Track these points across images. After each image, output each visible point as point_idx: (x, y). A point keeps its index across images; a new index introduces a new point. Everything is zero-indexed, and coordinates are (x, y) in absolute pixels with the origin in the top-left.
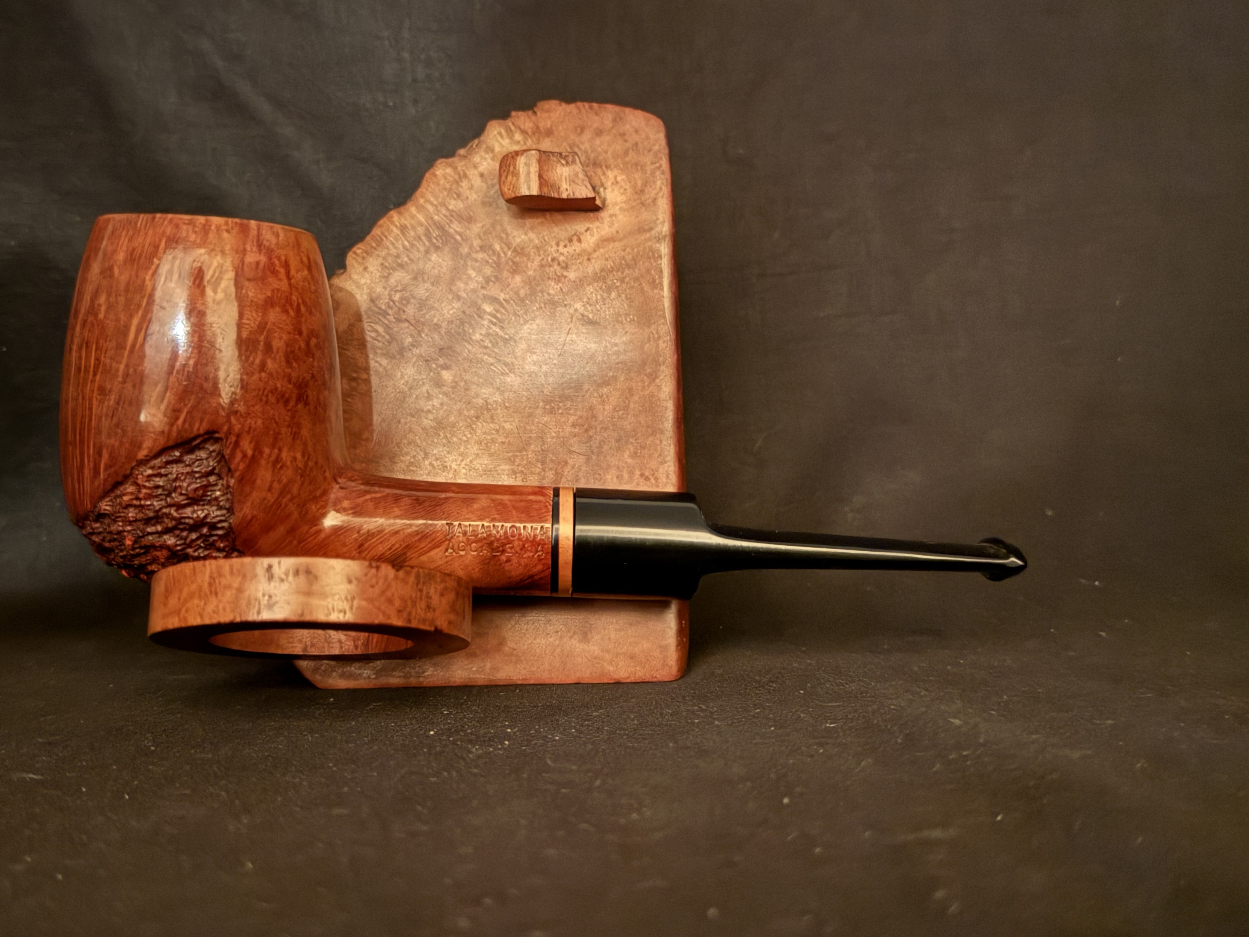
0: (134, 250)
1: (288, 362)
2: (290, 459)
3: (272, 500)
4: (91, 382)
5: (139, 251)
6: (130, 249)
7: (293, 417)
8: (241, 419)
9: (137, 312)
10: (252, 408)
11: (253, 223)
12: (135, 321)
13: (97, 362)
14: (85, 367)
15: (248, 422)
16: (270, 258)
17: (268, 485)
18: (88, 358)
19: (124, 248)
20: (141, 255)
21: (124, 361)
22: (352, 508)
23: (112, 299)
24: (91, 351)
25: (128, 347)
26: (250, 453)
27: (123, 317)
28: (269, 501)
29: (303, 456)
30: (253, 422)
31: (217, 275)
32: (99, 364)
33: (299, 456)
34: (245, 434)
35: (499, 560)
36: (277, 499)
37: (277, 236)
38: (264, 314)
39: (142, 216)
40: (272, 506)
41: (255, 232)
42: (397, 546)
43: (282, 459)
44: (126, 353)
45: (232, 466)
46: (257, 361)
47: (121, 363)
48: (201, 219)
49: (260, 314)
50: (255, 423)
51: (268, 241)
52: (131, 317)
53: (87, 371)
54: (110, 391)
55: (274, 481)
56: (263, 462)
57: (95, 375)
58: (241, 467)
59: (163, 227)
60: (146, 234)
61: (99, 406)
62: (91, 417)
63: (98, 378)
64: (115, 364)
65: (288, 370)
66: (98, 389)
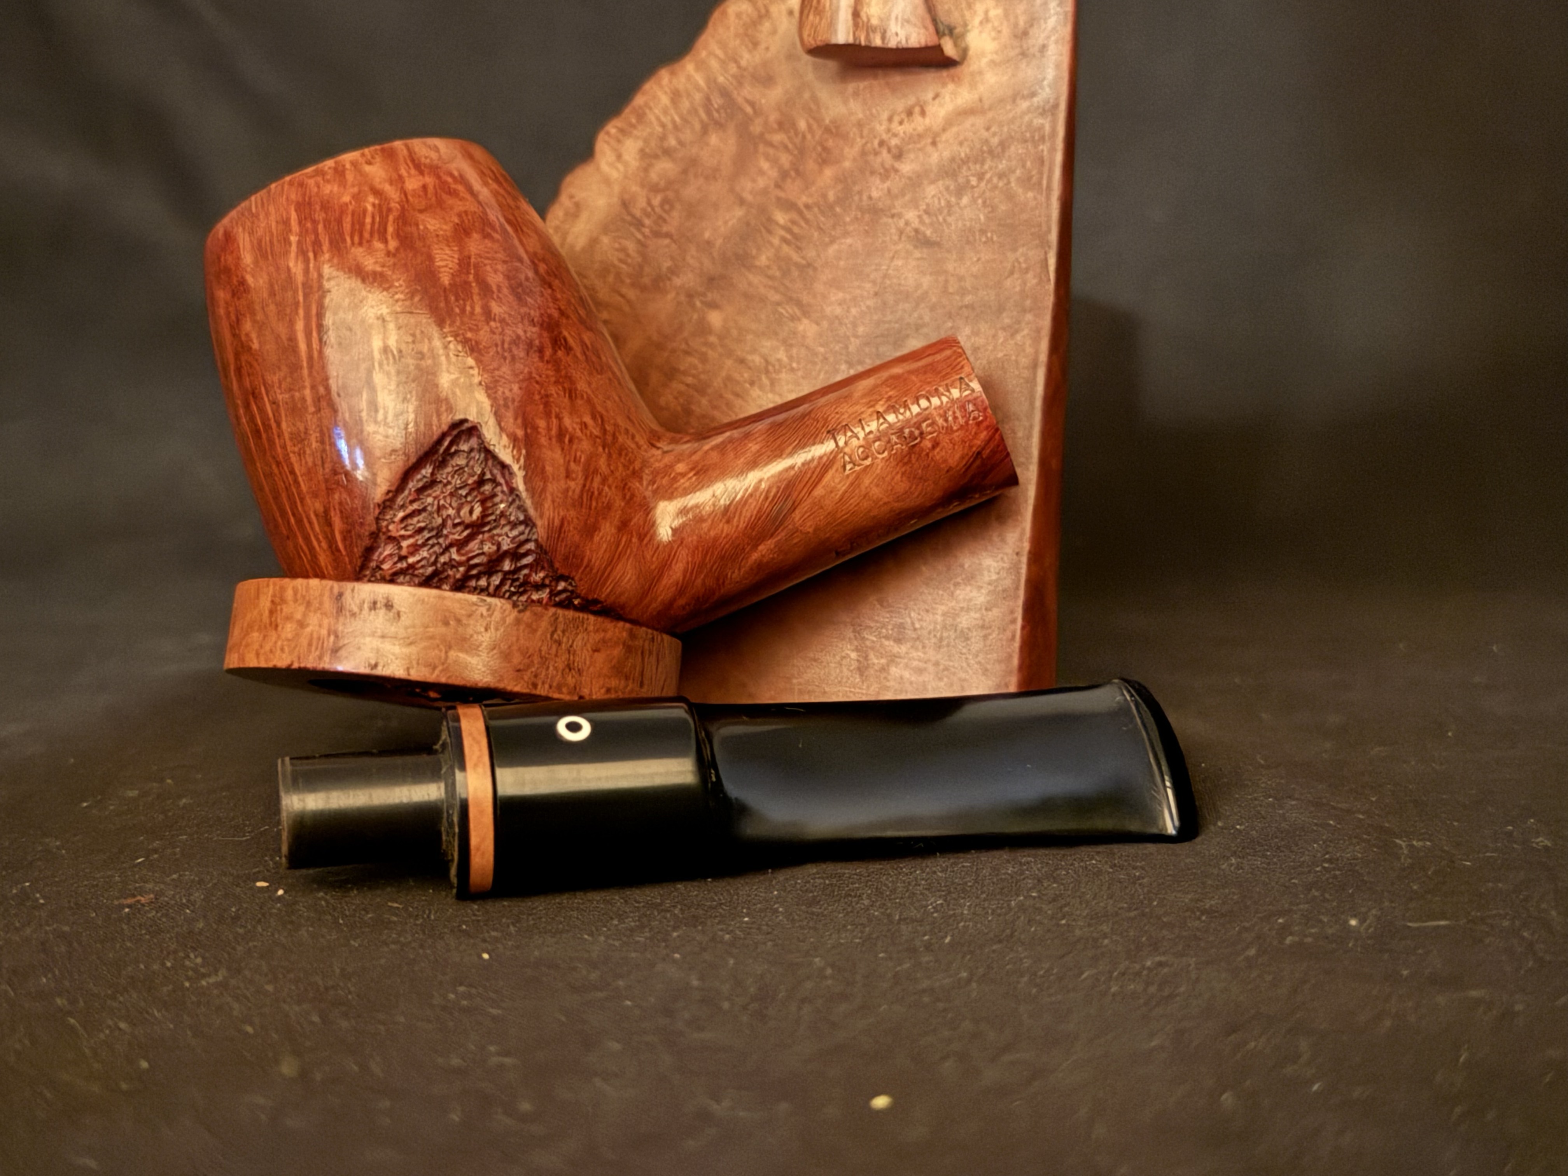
0: (260, 242)
1: (519, 299)
2: (577, 427)
3: (578, 491)
4: (279, 436)
5: (268, 239)
6: (255, 242)
7: (558, 370)
9: (297, 314)
10: (497, 373)
11: (398, 144)
12: (300, 326)
13: (274, 406)
14: (263, 424)
15: (500, 393)
16: (439, 177)
17: (562, 470)
18: (262, 410)
19: (248, 246)
20: (271, 242)
21: (307, 384)
22: (692, 469)
23: (259, 317)
24: (262, 399)
25: (305, 364)
27: (282, 330)
28: (574, 491)
29: (594, 417)
30: (507, 391)
31: (378, 219)
32: (278, 406)
33: (587, 419)
34: (503, 410)
35: (922, 450)
36: (584, 486)
37: (437, 150)
38: (462, 248)
39: (253, 198)
40: (581, 497)
41: (405, 152)
42: (774, 490)
43: (567, 430)
44: (305, 372)
45: (505, 460)
46: (478, 310)
47: (304, 387)
48: (329, 163)
49: (456, 249)
50: (511, 390)
51: (426, 158)
52: (292, 323)
53: (267, 427)
54: (306, 432)
55: (569, 461)
56: (543, 441)
57: (279, 425)
58: (517, 456)
59: (284, 197)
60: (267, 214)
61: (301, 460)
62: (296, 481)
63: (284, 425)
64: (297, 394)
65: (524, 310)
66: (291, 439)
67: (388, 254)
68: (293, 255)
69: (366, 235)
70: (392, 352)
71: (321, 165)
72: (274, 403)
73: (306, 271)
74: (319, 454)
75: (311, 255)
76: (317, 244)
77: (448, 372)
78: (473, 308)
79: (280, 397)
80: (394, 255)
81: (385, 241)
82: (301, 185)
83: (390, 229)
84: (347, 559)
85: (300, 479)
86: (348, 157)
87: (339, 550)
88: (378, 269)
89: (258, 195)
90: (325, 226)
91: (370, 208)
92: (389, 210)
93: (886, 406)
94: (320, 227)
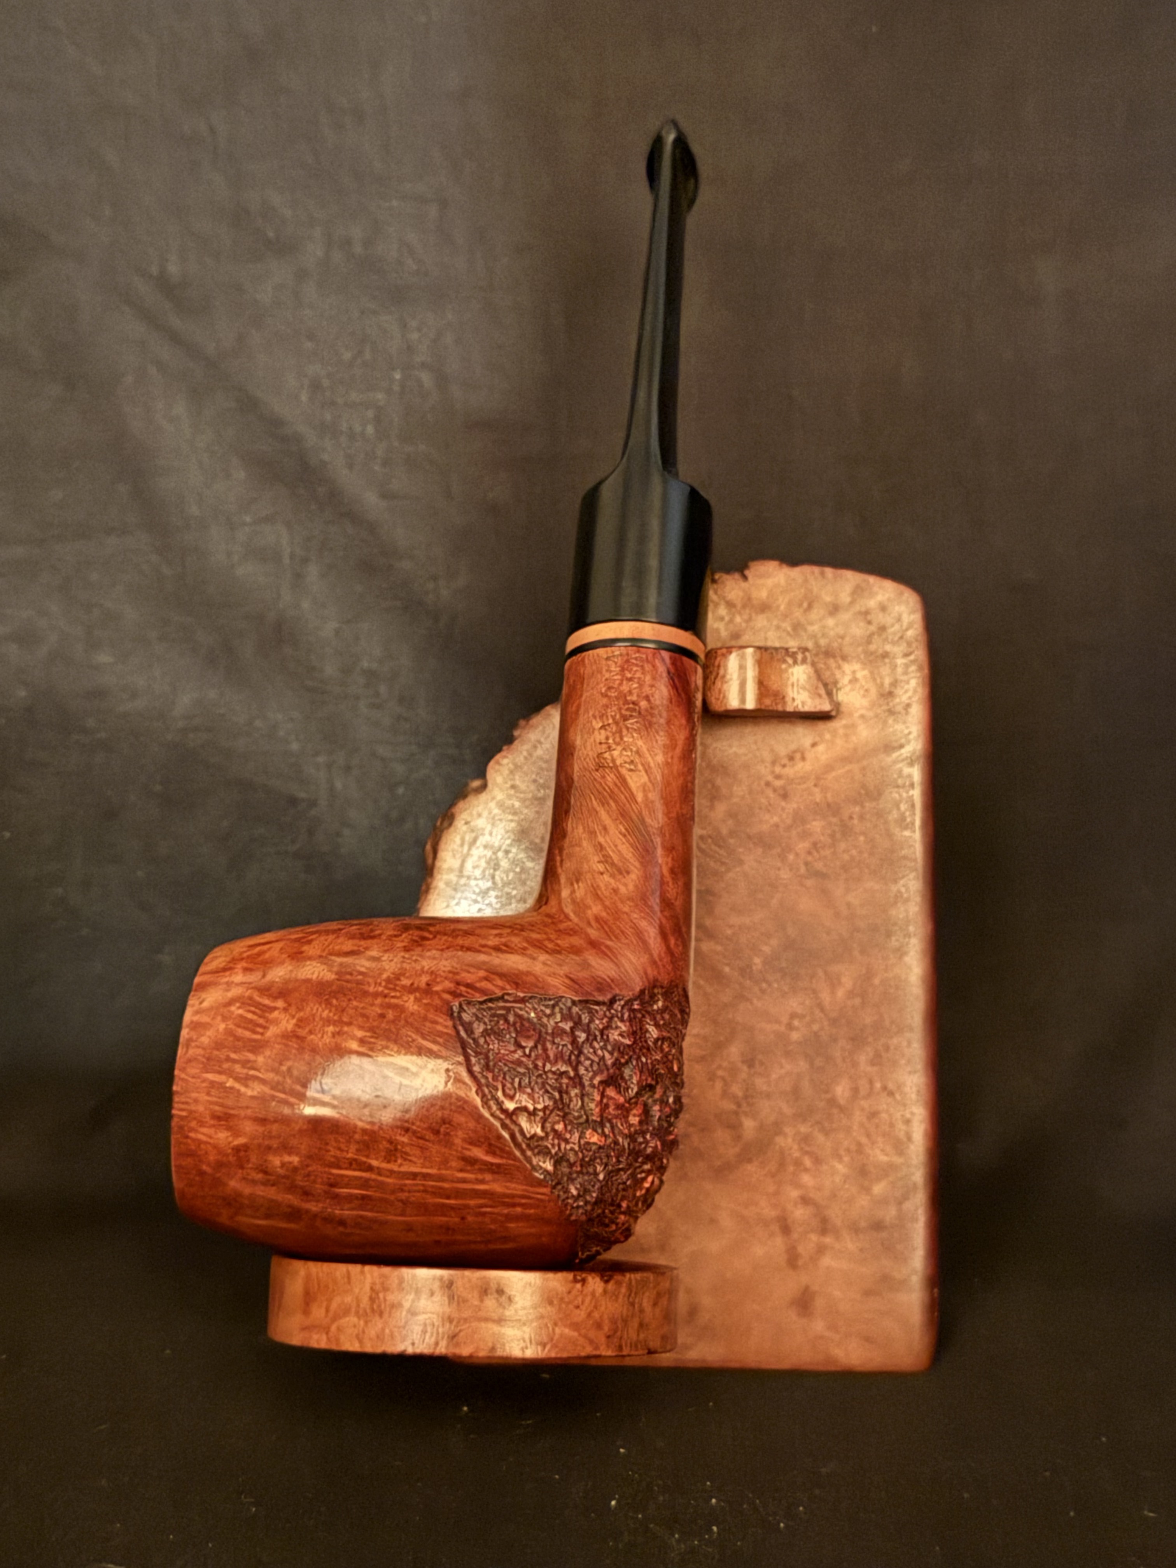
0: (214, 1117)
1: (373, 937)
2: (498, 939)
3: (548, 956)
4: (380, 1174)
5: (217, 1108)
6: (212, 1122)
7: (445, 934)
8: (438, 980)
9: (292, 1105)
10: (426, 969)
11: (197, 980)
12: (304, 1106)
13: (354, 1166)
14: (361, 1187)
15: (443, 974)
16: (242, 959)
17: (527, 959)
18: (350, 1182)
19: (211, 1131)
20: (222, 1105)
21: (353, 1121)
22: (572, 884)
23: (275, 1144)
24: (342, 1176)
26: (482, 973)
27: (297, 1127)
28: (548, 960)
29: (496, 928)
30: (444, 968)
31: (253, 1009)
32: (355, 1160)
34: (458, 977)
35: (646, 710)
36: (547, 952)
37: (217, 959)
38: (310, 958)
39: (174, 1111)
41: (208, 975)
42: (621, 827)
43: (496, 945)
45: (499, 993)
48: (185, 1033)
49: (308, 962)
51: (221, 964)
52: (298, 1115)
53: (365, 1184)
54: (390, 1142)
55: (523, 953)
56: (497, 962)
57: (370, 1168)
58: (499, 982)
59: (190, 1079)
60: (196, 1101)
61: (410, 1161)
62: (426, 1176)
63: (375, 1163)
64: (357, 1137)
65: (384, 937)
66: (389, 1162)
67: (285, 1010)
68: (243, 1089)
69: (261, 1021)
70: (365, 1036)
71: (182, 1040)
72: (352, 1164)
73: (263, 1081)
74: (414, 1139)
75: (252, 1072)
76: (245, 1063)
77: (406, 1001)
78: (363, 966)
79: (350, 1155)
80: (290, 1005)
81: (275, 1008)
82: (189, 1061)
83: (266, 1002)
84: (511, 1162)
85: (425, 1171)
86: (188, 1016)
87: (499, 1166)
88: (294, 1021)
89: (175, 1105)
90: (235, 1052)
91: (240, 1011)
92: (250, 998)
93: (598, 719)
94: (233, 1056)
